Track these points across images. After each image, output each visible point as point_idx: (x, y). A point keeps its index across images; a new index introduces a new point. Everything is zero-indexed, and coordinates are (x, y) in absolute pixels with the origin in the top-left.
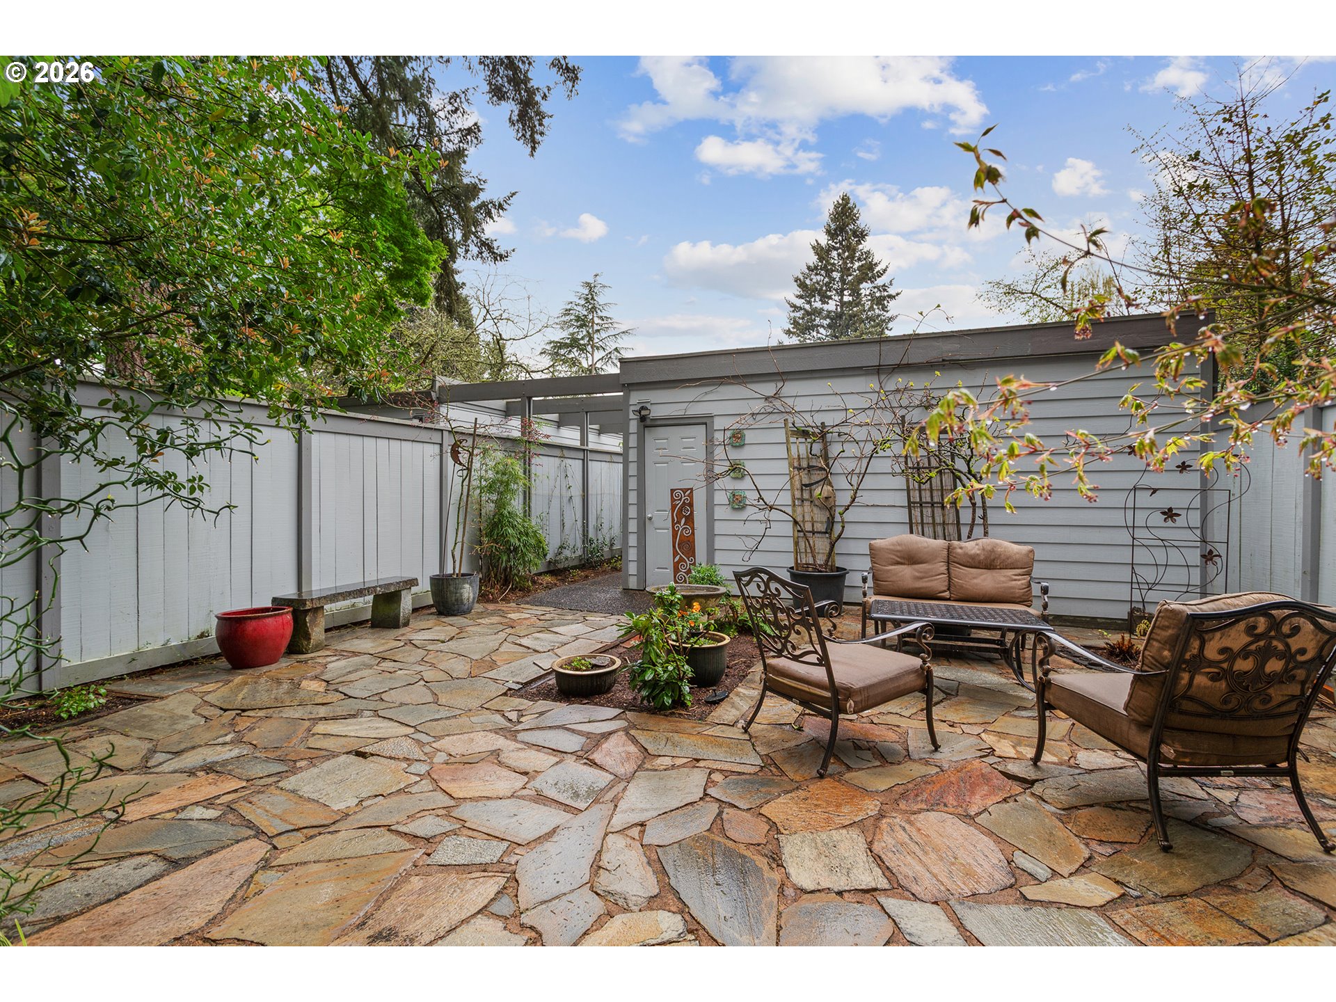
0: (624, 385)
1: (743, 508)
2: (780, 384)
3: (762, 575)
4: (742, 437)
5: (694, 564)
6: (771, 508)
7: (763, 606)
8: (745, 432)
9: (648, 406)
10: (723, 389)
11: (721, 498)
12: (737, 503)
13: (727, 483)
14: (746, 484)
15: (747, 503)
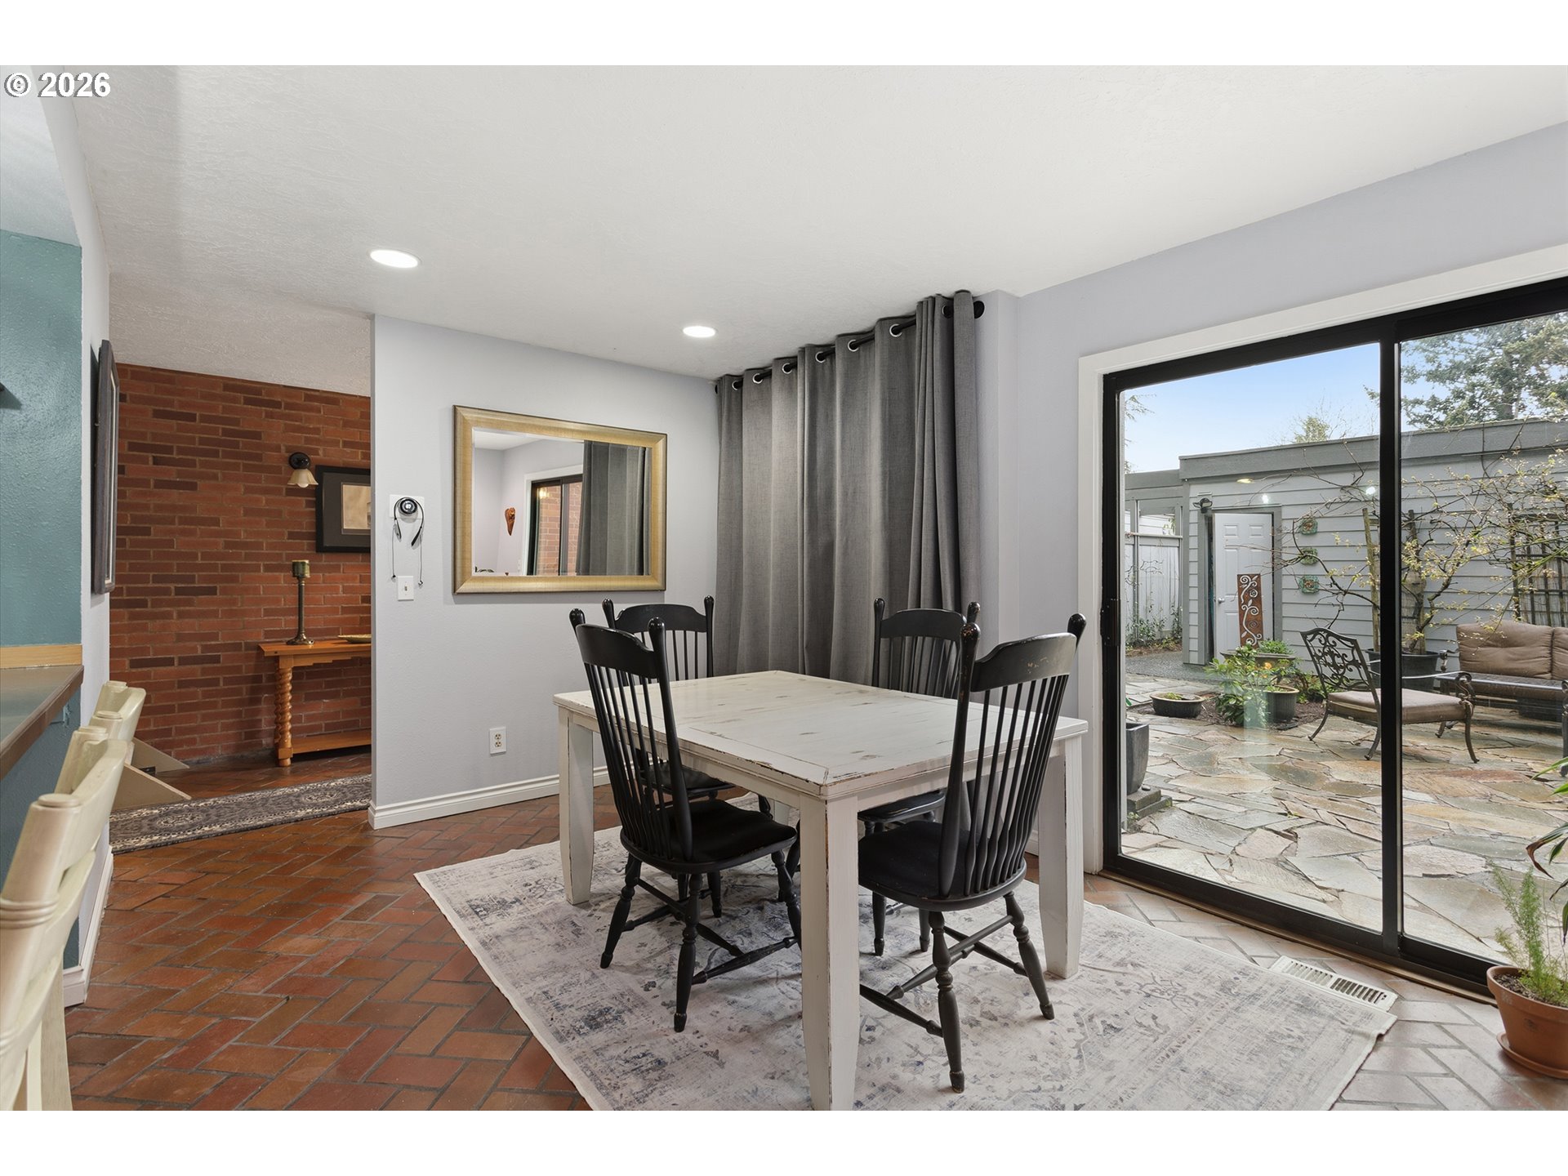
0: (1184, 480)
1: (1315, 592)
2: (1359, 474)
3: (1322, 633)
4: (1315, 525)
5: (1262, 639)
6: (1346, 592)
7: (1324, 654)
8: (1317, 520)
9: (1210, 499)
10: (1290, 480)
11: (1289, 583)
12: (1309, 587)
13: (1299, 569)
14: (1318, 570)
15: (1320, 588)
